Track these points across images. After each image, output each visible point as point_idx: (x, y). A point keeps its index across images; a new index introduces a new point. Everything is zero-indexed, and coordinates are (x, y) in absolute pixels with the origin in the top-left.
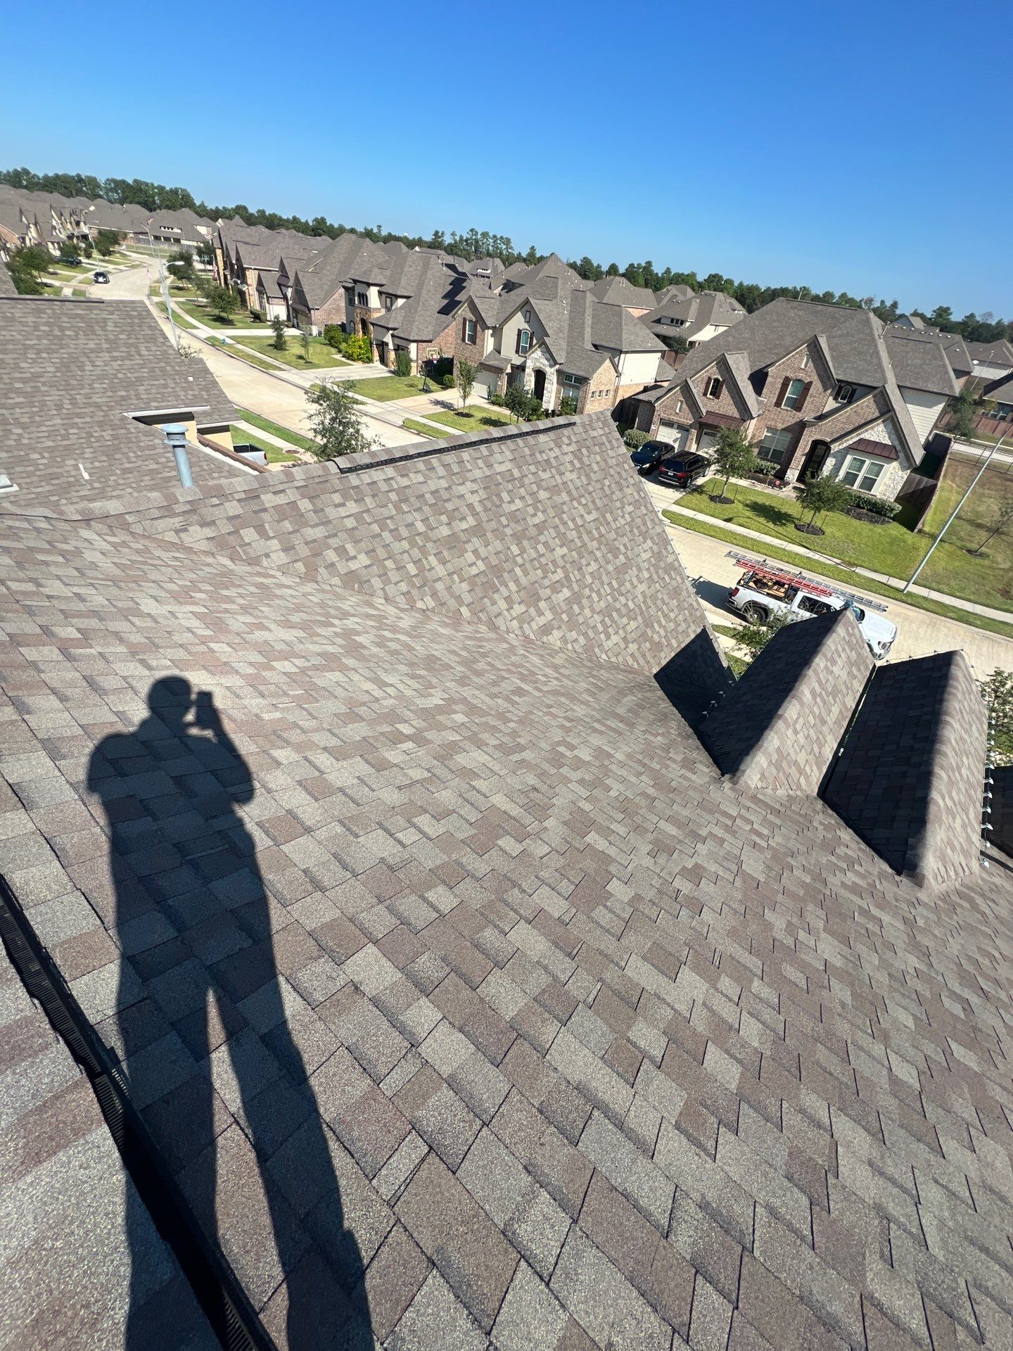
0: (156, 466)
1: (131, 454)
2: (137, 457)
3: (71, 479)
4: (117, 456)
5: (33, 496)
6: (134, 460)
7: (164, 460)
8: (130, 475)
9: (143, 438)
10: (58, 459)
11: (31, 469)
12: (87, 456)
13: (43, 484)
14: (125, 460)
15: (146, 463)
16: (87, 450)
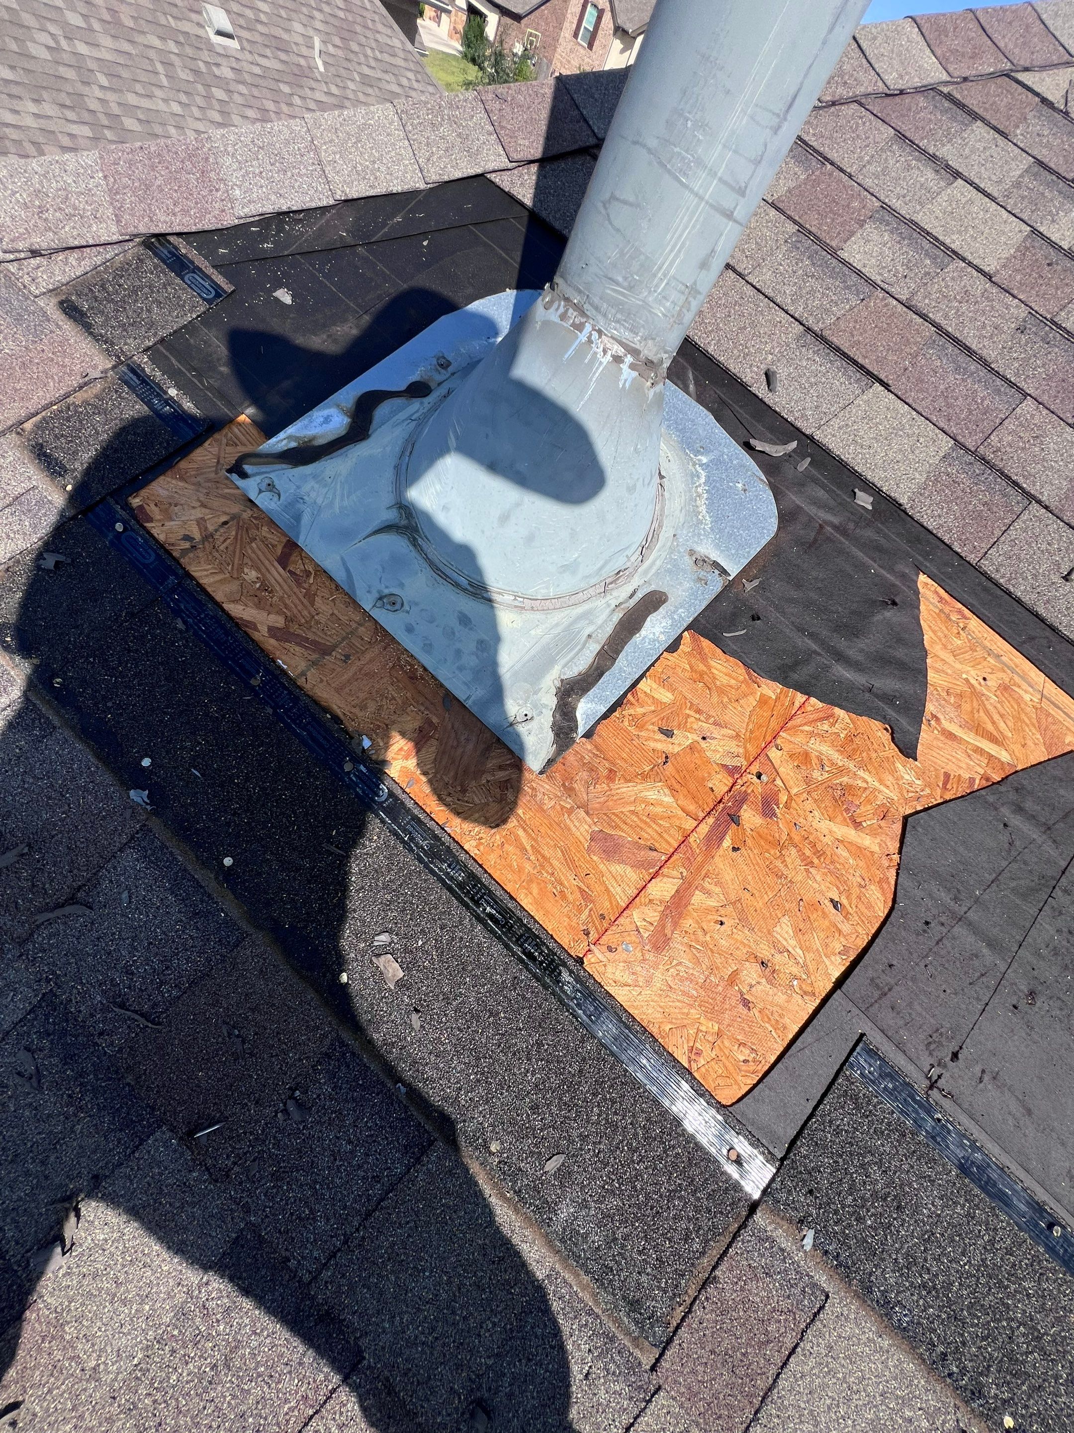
0: (398, 90)
1: (369, 52)
2: (376, 59)
3: (302, 62)
4: (355, 47)
5: (257, 70)
6: (373, 63)
7: (405, 82)
8: (370, 91)
9: (380, 27)
10: (283, 13)
11: (249, 13)
12: (319, 25)
13: (268, 52)
14: (362, 59)
15: (387, 77)
16: (317, 14)
